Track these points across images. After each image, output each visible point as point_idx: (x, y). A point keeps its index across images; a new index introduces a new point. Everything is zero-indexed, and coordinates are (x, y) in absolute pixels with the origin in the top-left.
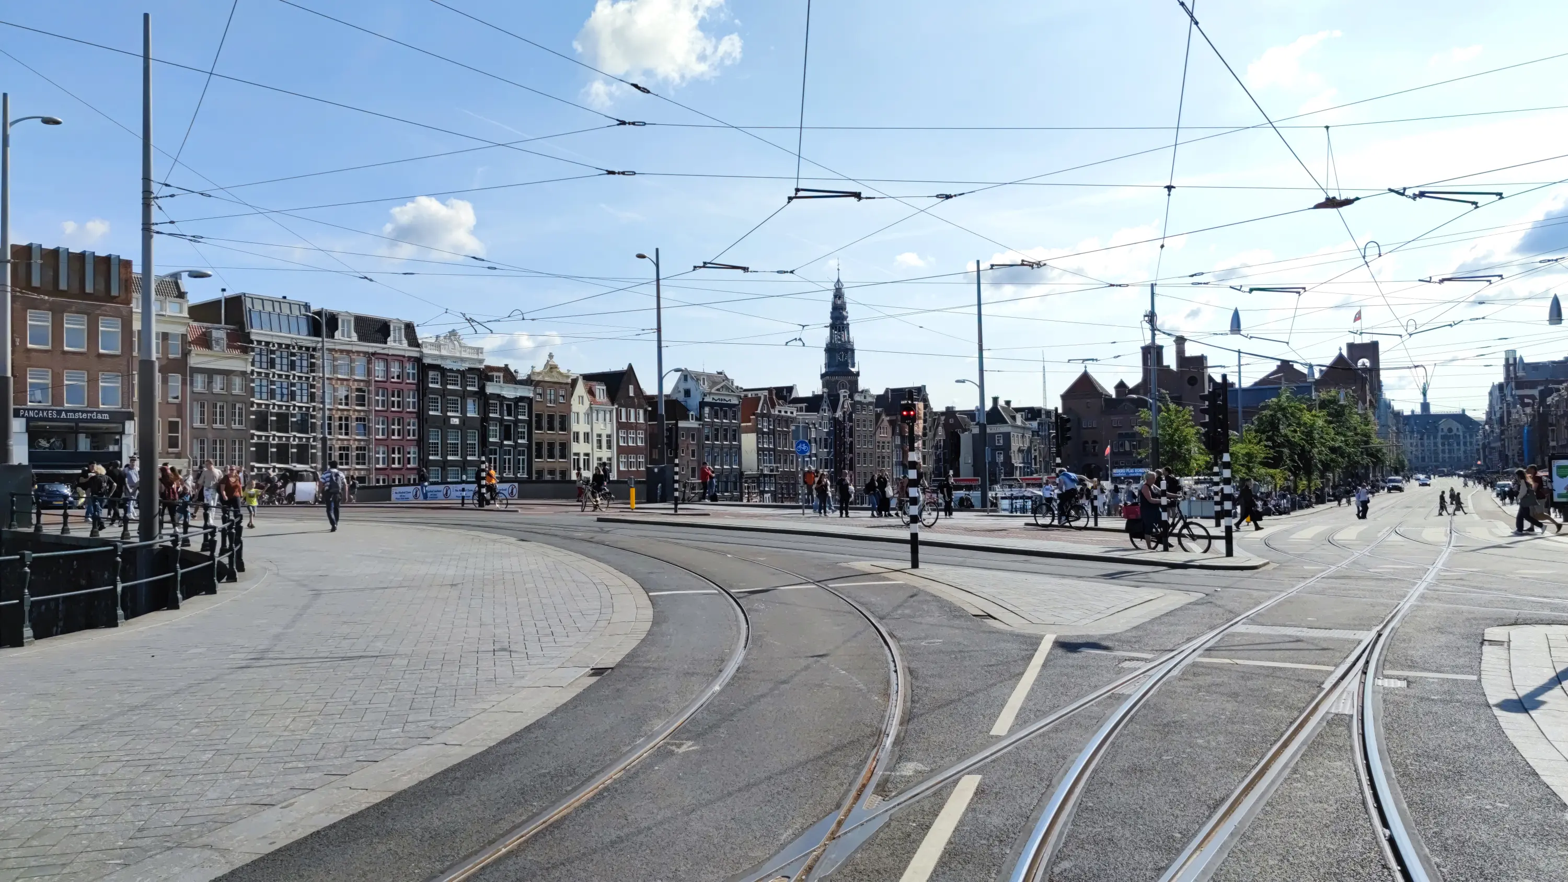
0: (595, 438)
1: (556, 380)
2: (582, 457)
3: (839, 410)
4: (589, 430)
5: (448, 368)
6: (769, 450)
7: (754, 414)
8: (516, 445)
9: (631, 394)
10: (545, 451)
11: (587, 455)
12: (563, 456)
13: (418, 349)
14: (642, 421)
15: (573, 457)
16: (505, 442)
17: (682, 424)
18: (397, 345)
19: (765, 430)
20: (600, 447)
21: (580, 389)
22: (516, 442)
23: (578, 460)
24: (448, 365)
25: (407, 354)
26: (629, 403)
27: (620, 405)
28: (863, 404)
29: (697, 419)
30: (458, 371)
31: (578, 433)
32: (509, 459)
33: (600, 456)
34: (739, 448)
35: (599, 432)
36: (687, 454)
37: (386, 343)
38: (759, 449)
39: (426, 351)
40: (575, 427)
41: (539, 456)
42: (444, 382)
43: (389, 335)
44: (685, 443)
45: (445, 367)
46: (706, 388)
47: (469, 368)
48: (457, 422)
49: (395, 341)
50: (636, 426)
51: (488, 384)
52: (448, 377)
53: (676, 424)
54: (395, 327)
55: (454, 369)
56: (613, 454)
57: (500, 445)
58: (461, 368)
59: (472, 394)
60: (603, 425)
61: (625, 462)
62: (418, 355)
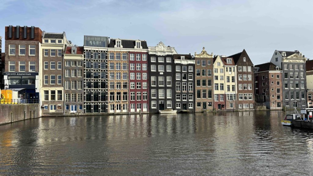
0: (226, 78)
1: (206, 57)
2: (219, 85)
4: (223, 75)
9: (245, 61)
10: (201, 83)
12: (210, 84)
13: (147, 49)
14: (250, 70)
15: (214, 85)
16: (183, 80)
17: (270, 72)
18: (138, 49)
20: (229, 81)
21: (219, 60)
22: (188, 80)
23: (218, 86)
24: (159, 54)
26: (243, 64)
27: (239, 65)
29: (280, 69)
31: (217, 76)
32: (185, 86)
33: (228, 85)
34: (305, 80)
35: (228, 76)
37: (134, 48)
39: (149, 50)
40: (215, 74)
41: (199, 84)
42: (157, 60)
43: (135, 45)
44: (273, 79)
45: (157, 55)
46: (285, 57)
47: (167, 55)
48: (162, 73)
49: (137, 47)
50: (247, 73)
51: (175, 60)
52: (159, 58)
53: (268, 72)
54: (137, 43)
55: (161, 55)
56: (235, 84)
57: (181, 81)
58: (164, 55)
59: (169, 64)
60: (230, 73)
61: (241, 87)
62: (146, 51)
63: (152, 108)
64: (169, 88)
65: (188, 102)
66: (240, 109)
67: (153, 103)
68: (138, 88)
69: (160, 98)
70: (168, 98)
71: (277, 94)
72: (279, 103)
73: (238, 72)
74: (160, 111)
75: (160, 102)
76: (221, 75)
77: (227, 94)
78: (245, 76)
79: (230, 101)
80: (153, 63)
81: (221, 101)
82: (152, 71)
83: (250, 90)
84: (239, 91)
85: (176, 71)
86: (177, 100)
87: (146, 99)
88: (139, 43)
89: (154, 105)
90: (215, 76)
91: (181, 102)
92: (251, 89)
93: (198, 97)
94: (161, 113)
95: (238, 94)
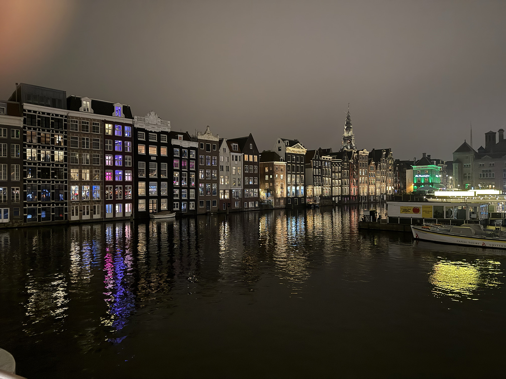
1: (211, 139)
4: (229, 165)
5: (149, 130)
6: (319, 176)
8: (189, 171)
9: (251, 148)
10: (205, 174)
13: (132, 120)
14: (256, 161)
15: (220, 178)
16: (183, 170)
17: (275, 163)
21: (224, 145)
24: (149, 128)
25: (124, 122)
26: (249, 152)
27: (245, 153)
28: (363, 156)
29: (284, 161)
30: (155, 132)
32: (185, 178)
33: (234, 177)
34: (304, 174)
36: (279, 177)
37: (112, 115)
38: (314, 175)
39: (135, 120)
40: (221, 164)
42: (147, 138)
43: (114, 111)
44: (278, 172)
46: (288, 146)
47: (162, 131)
48: (155, 158)
50: (253, 163)
51: (172, 140)
52: (150, 135)
53: (273, 163)
55: (153, 131)
56: (241, 177)
57: (180, 171)
58: (157, 131)
59: (164, 145)
60: (236, 162)
61: (247, 180)
62: (131, 123)
63: (140, 210)
64: (164, 180)
65: (189, 201)
66: (246, 208)
67: (140, 202)
69: (150, 195)
70: (162, 194)
71: (281, 190)
73: (245, 161)
75: (151, 201)
76: (227, 165)
77: (233, 190)
78: (251, 167)
79: (236, 198)
80: (142, 142)
81: (226, 198)
82: (139, 152)
84: (245, 186)
85: (174, 156)
86: (174, 198)
88: (120, 108)
90: (220, 166)
91: (180, 201)
92: (257, 184)
93: (201, 194)
94: (155, 217)
95: (244, 190)
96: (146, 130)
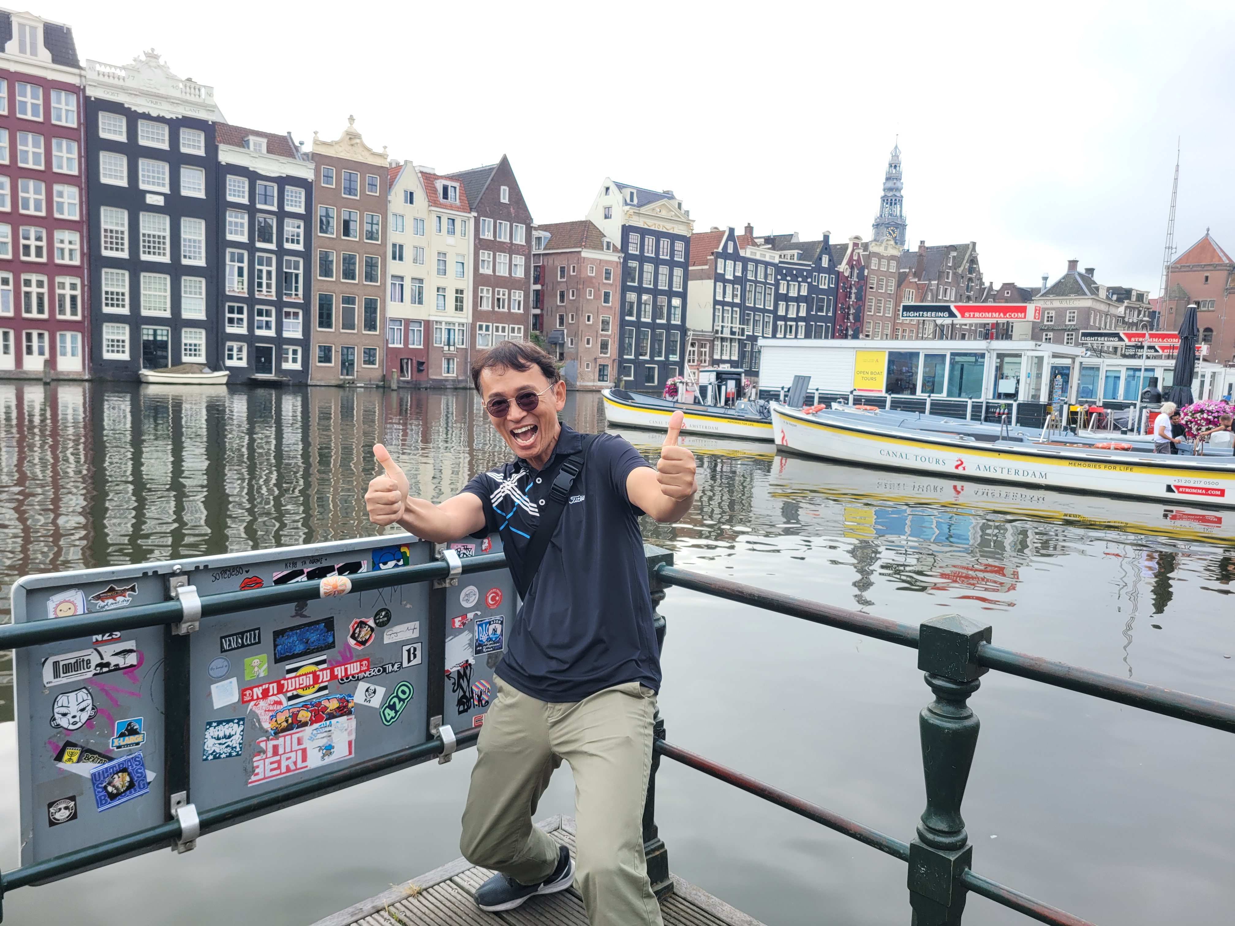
0: (434, 257)
1: (359, 158)
2: (408, 284)
3: (845, 261)
4: (423, 245)
5: (140, 110)
6: (732, 305)
7: (713, 253)
8: (281, 252)
9: (505, 199)
10: (338, 266)
11: (421, 281)
12: (372, 277)
13: (76, 71)
14: (520, 239)
15: (389, 281)
16: (259, 245)
17: (586, 254)
18: (27, 57)
19: (729, 276)
20: (443, 272)
21: (408, 181)
22: (280, 246)
23: (402, 287)
24: (139, 105)
25: (51, 76)
26: (500, 212)
27: (482, 213)
28: (883, 257)
29: (615, 249)
30: (160, 119)
31: (401, 247)
32: (269, 273)
33: (442, 285)
34: (683, 295)
35: (443, 249)
36: (597, 297)
38: (716, 302)
39: (90, 75)
40: (394, 237)
41: (326, 271)
42: (132, 132)
43: (10, 38)
44: (594, 281)
45: (133, 108)
46: (634, 205)
47: (184, 117)
48: (159, 201)
49: (22, 50)
50: (510, 248)
51: (222, 147)
52: (142, 126)
53: (580, 252)
54: (22, 26)
55: (154, 114)
56: (467, 285)
57: (250, 247)
58: (168, 116)
59: (192, 161)
60: (451, 240)
61: (488, 298)
62: (74, 80)
63: (107, 356)
64: (193, 271)
65: (280, 341)
67: (109, 332)
68: (27, 253)
69: (144, 313)
70: (186, 315)
71: (602, 335)
72: (604, 366)
73: (480, 240)
74: (144, 372)
75: (147, 333)
76: (416, 244)
77: (437, 322)
78: (503, 258)
79: (446, 348)
80: (113, 146)
81: (411, 346)
82: (104, 180)
83: (516, 314)
84: (478, 315)
85: (230, 198)
86: (229, 330)
87: (74, 312)
88: (33, 29)
89: (116, 345)
90: (394, 245)
91: (250, 339)
92: (521, 311)
93: (321, 325)
94: (151, 379)
95: (473, 326)
96: (129, 109)
